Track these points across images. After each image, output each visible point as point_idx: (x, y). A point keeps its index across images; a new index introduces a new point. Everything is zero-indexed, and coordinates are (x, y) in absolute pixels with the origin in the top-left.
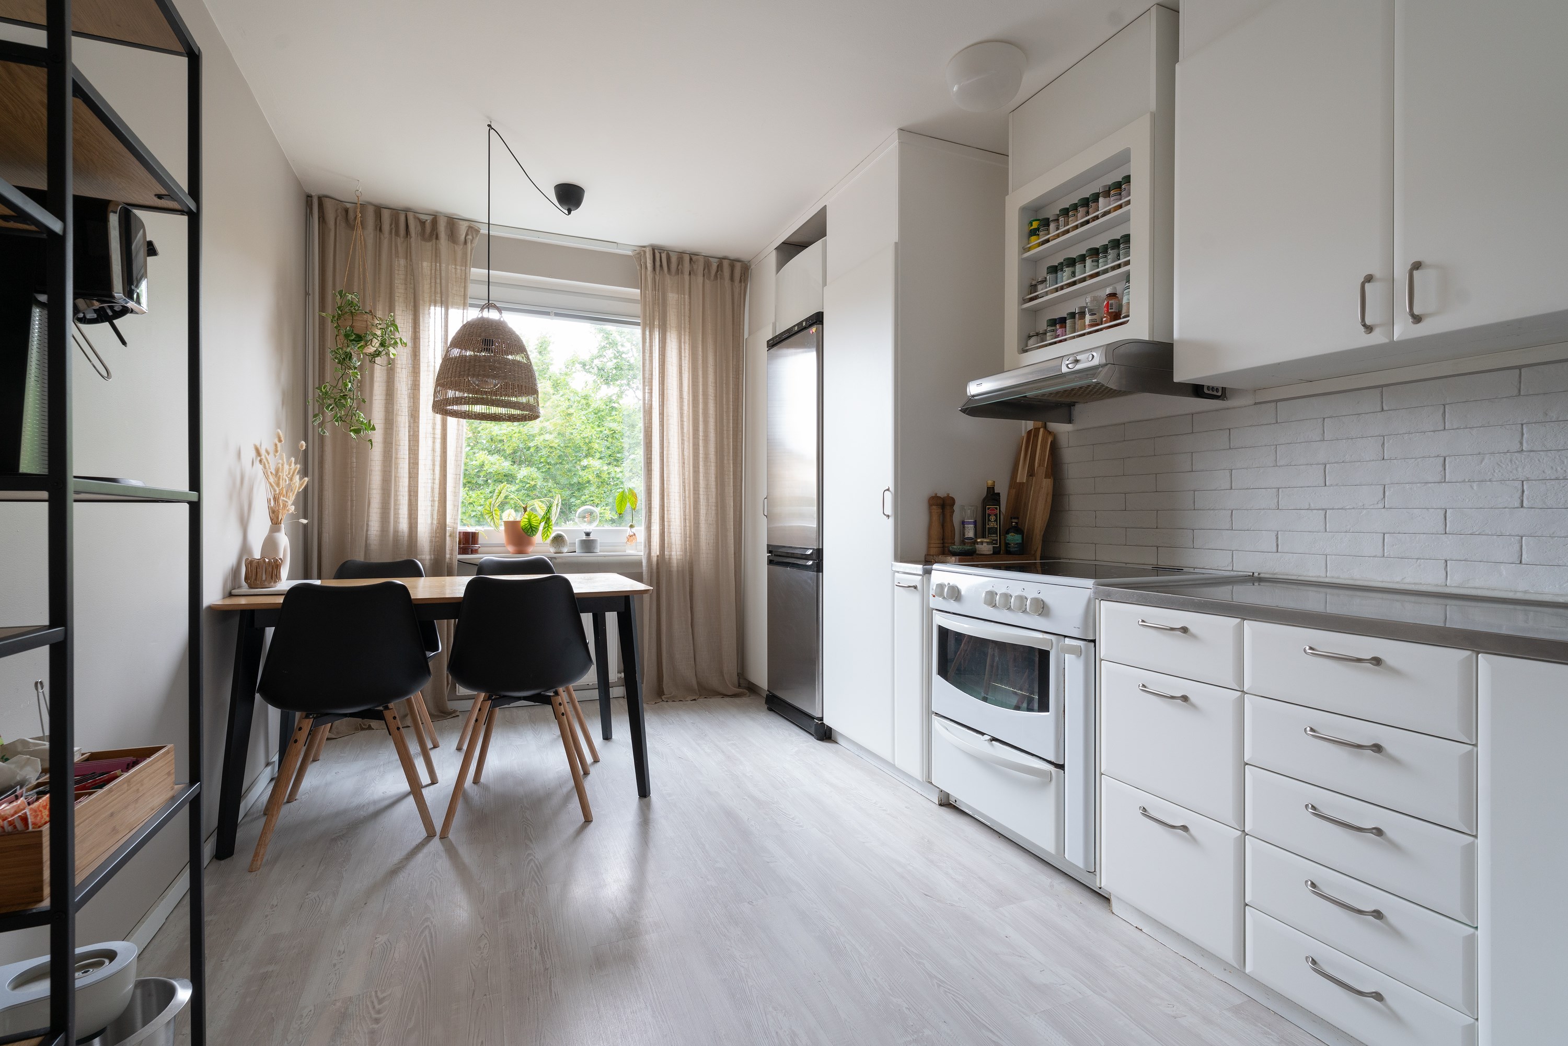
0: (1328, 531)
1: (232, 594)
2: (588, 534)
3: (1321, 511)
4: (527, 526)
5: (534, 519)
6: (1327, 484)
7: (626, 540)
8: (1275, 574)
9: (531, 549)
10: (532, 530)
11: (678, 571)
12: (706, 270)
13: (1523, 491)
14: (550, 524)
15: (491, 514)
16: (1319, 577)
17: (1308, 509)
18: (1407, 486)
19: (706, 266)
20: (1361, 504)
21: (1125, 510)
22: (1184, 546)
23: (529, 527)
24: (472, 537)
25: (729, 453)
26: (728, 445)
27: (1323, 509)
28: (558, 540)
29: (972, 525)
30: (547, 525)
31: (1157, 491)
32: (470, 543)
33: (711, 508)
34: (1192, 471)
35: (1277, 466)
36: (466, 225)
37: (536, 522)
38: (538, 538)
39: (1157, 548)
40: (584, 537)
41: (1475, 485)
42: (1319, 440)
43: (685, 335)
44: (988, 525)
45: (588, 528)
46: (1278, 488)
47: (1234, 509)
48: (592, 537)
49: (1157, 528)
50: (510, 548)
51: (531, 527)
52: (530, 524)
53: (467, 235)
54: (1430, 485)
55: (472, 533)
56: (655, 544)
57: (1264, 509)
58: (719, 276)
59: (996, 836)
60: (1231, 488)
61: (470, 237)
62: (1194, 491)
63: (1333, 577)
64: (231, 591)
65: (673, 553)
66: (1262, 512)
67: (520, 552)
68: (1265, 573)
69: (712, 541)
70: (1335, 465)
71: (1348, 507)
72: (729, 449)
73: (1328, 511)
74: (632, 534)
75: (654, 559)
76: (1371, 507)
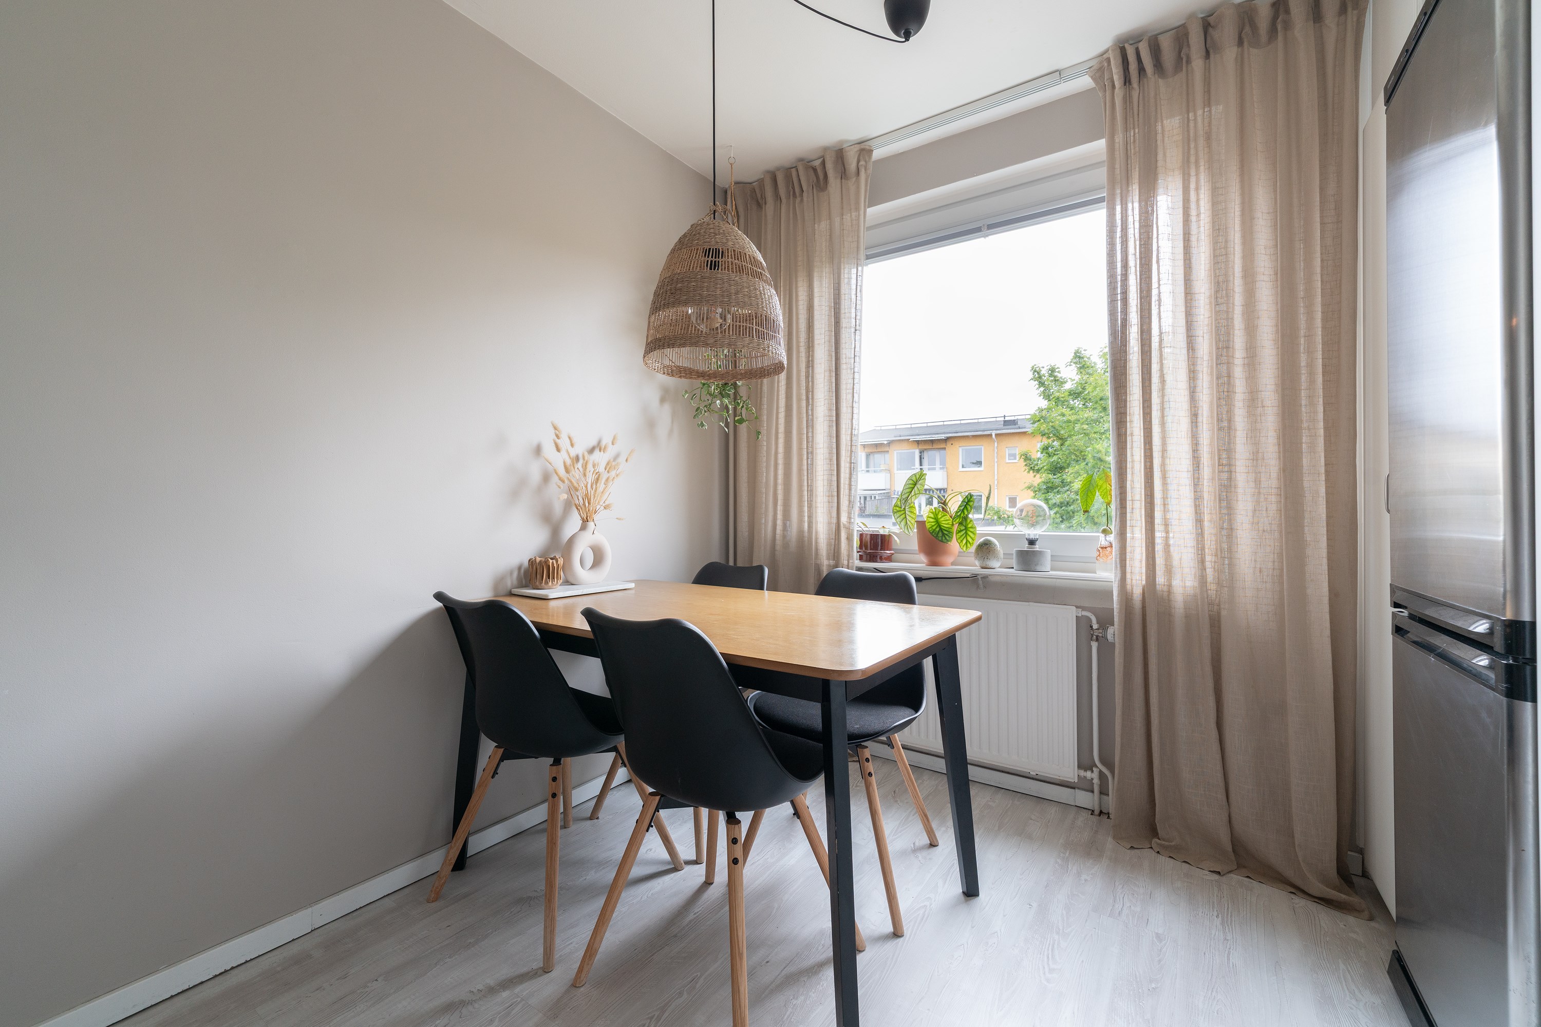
1: (513, 593)
2: (1032, 542)
4: (934, 528)
5: (943, 519)
7: (1096, 554)
9: (949, 559)
10: (943, 534)
11: (1187, 617)
12: (1247, 29)
14: (969, 526)
15: (903, 512)
19: (1246, 21)
23: (938, 529)
24: (882, 540)
25: (1312, 381)
26: (1311, 365)
28: (985, 549)
30: (963, 528)
32: (880, 547)
33: (1266, 499)
36: (856, 150)
37: (946, 522)
38: (954, 545)
40: (1025, 546)
43: (1197, 175)
45: (1033, 533)
48: (1037, 547)
50: (923, 558)
51: (941, 529)
52: (939, 526)
53: (858, 162)
55: (881, 535)
56: (1137, 564)
58: (1279, 27)
61: (862, 163)
64: (511, 590)
65: (1176, 583)
67: (934, 563)
69: (1270, 565)
72: (1311, 374)
74: (1107, 544)
75: (1137, 592)
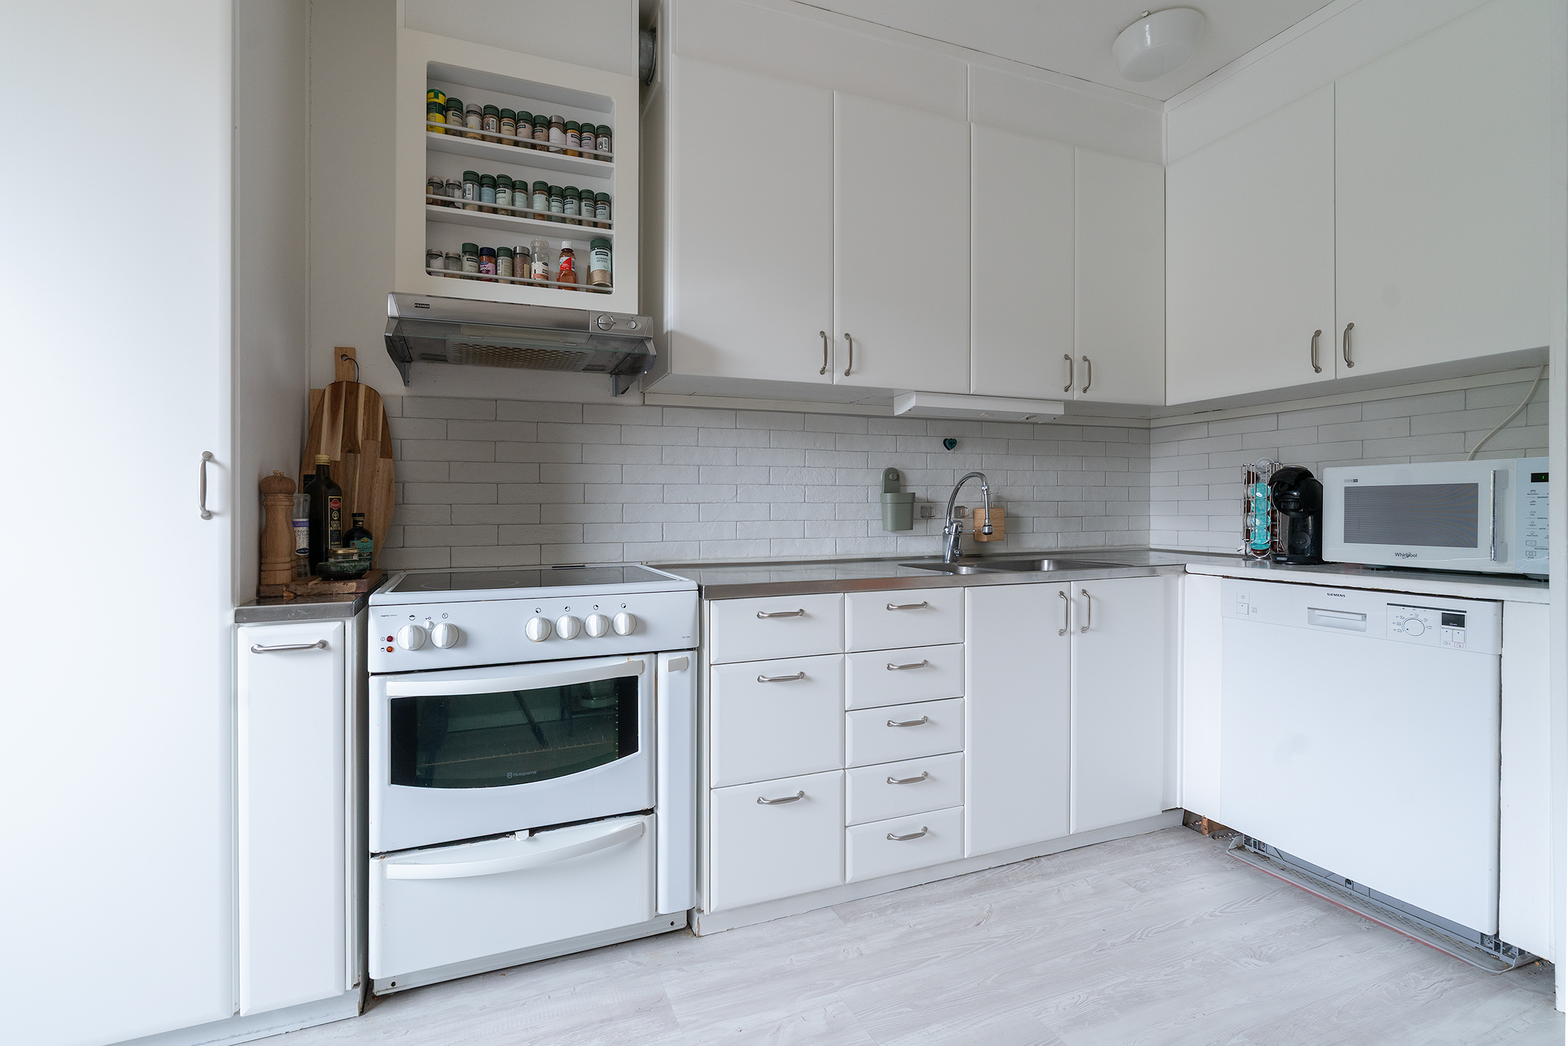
0: (701, 521)
3: (696, 505)
6: (700, 483)
8: (660, 561)
13: (805, 492)
16: (694, 559)
17: (686, 503)
18: (750, 486)
20: (722, 499)
21: (497, 504)
22: (574, 542)
27: (697, 503)
29: (305, 529)
31: (540, 483)
34: (582, 463)
35: (662, 464)
39: (541, 547)
41: (784, 487)
42: (695, 445)
44: (331, 526)
46: (664, 485)
47: (624, 503)
49: (540, 523)
54: (762, 486)
57: (651, 503)
59: (498, 977)
60: (622, 483)
62: (584, 484)
63: (704, 559)
66: (650, 505)
68: (652, 561)
70: (706, 467)
71: (714, 502)
73: (701, 504)
76: (729, 502)
